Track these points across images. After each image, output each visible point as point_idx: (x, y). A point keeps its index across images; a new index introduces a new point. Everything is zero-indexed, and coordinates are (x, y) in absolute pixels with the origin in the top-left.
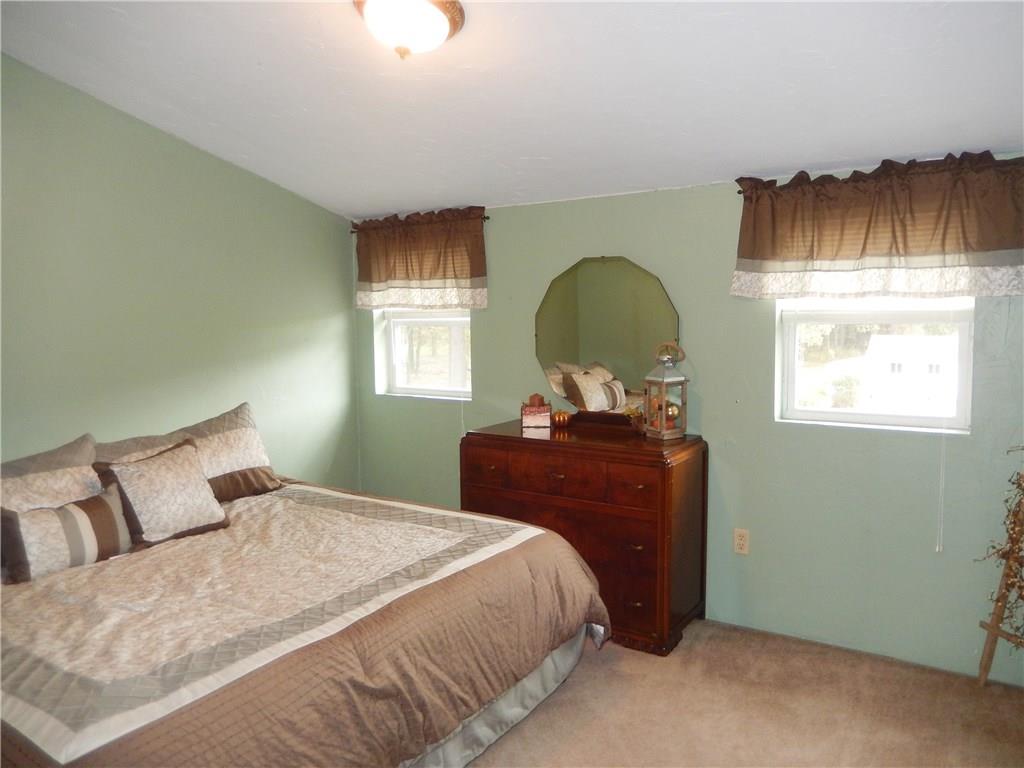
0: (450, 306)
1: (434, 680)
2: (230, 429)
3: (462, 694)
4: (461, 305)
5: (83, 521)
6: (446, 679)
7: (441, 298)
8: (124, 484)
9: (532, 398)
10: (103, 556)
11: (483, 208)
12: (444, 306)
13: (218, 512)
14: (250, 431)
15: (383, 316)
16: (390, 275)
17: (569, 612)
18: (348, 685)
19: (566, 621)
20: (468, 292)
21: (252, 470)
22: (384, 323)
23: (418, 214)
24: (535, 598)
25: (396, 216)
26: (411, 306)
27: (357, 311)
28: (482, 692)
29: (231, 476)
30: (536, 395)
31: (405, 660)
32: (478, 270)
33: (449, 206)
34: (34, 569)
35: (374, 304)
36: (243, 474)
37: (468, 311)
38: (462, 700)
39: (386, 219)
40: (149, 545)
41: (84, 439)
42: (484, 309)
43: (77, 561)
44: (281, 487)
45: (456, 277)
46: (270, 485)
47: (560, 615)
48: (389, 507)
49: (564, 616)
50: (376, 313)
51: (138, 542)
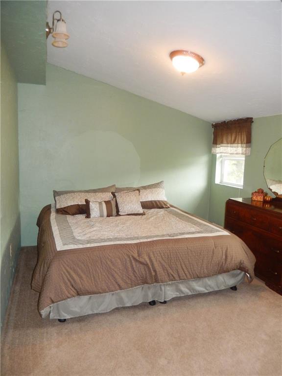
0: (239, 154)
1: (162, 266)
2: (154, 188)
3: (172, 273)
4: (242, 154)
5: (104, 205)
6: (167, 266)
7: (236, 151)
8: (117, 198)
9: (259, 190)
10: (108, 216)
11: (252, 118)
12: (237, 154)
13: (141, 211)
14: (161, 189)
15: (221, 157)
16: (222, 143)
17: (228, 263)
18: (131, 256)
19: (226, 265)
20: (244, 149)
21: (159, 201)
22: (221, 159)
23: (231, 121)
24: (213, 254)
25: (225, 122)
26: (228, 153)
27: (213, 154)
28: (181, 275)
29: (151, 201)
30: (260, 189)
31: (152, 256)
32: (249, 141)
33: (241, 118)
34: (92, 216)
35: (217, 152)
36: (155, 202)
37: (244, 156)
38: (172, 275)
39: (222, 123)
40: (120, 215)
41: (114, 186)
42: (249, 156)
43: (102, 216)
44: (169, 207)
45: (241, 143)
46: (164, 207)
47: (224, 262)
48: (192, 219)
49: (225, 263)
50: (218, 155)
51: (118, 214)
